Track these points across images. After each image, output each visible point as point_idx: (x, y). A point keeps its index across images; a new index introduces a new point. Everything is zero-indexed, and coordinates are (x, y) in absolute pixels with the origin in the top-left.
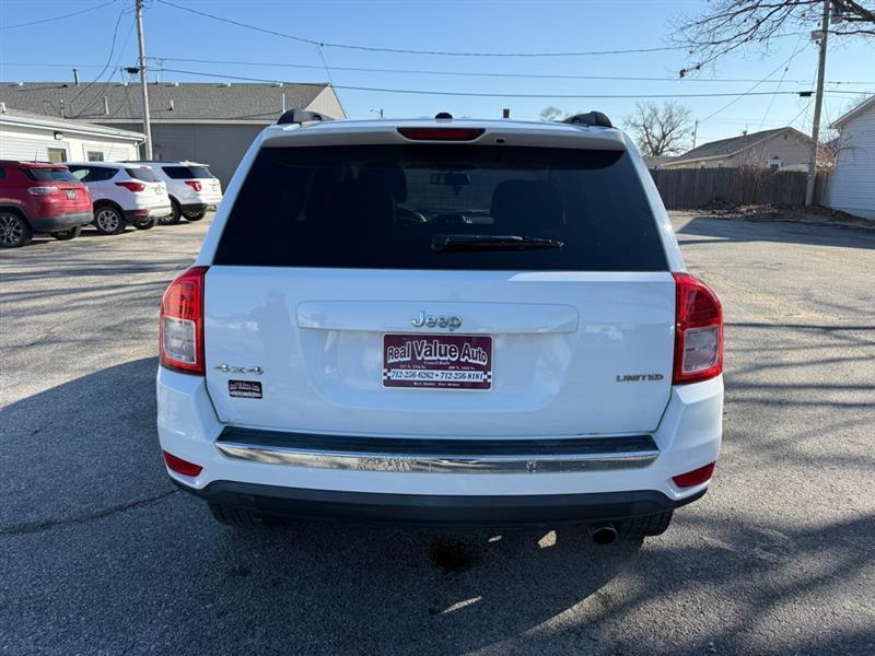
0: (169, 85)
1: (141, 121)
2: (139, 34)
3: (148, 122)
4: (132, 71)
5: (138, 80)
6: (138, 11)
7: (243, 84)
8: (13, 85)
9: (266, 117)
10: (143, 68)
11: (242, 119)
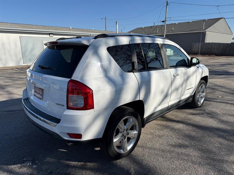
0: (175, 24)
1: (163, 34)
2: (166, 12)
3: (165, 34)
4: (163, 22)
5: (164, 24)
6: (167, 6)
7: (195, 21)
8: (142, 28)
9: (198, 30)
10: (166, 20)
11: (190, 31)
